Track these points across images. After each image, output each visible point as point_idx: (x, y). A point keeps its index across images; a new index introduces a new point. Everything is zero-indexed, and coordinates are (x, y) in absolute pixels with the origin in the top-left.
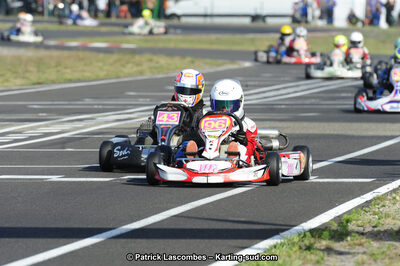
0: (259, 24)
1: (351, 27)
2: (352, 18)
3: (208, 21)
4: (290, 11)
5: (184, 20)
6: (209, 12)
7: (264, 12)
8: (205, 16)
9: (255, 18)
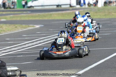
0: (59, 8)
1: (89, 7)
2: (89, 4)
3: (43, 8)
4: (69, 3)
5: (35, 8)
6: (43, 5)
7: (60, 4)
8: (42, 6)
9: (58, 6)
